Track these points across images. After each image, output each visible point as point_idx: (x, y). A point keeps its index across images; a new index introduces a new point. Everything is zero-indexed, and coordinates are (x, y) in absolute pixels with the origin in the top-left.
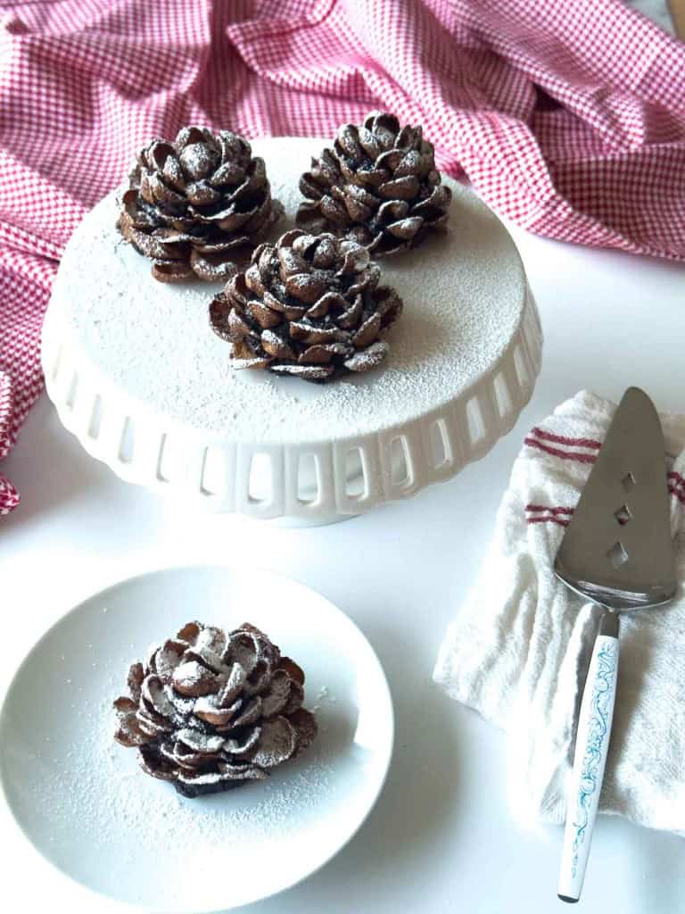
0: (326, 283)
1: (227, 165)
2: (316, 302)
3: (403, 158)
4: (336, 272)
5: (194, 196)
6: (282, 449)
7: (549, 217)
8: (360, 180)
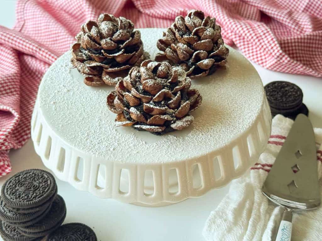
0: (163, 85)
1: (121, 31)
2: (157, 93)
3: (205, 31)
4: (168, 80)
5: (104, 45)
6: (136, 167)
7: (278, 63)
8: (184, 41)
